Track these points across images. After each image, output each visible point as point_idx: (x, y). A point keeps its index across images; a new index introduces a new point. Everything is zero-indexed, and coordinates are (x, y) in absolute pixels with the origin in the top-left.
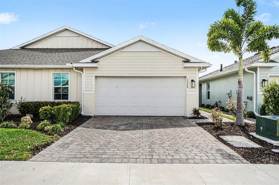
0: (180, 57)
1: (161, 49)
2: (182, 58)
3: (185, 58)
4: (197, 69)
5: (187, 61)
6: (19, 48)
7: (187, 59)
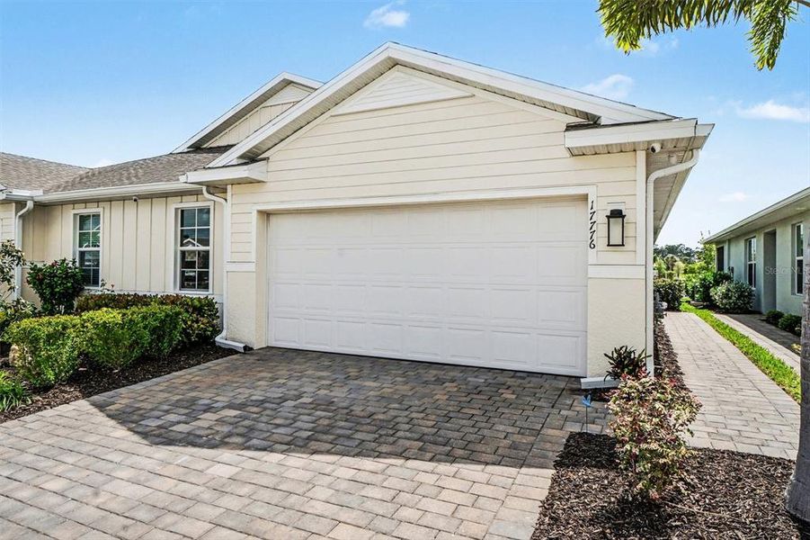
0: (554, 108)
1: (475, 85)
2: (566, 111)
3: (576, 113)
4: (641, 156)
5: (592, 122)
6: (186, 150)
7: (586, 115)
